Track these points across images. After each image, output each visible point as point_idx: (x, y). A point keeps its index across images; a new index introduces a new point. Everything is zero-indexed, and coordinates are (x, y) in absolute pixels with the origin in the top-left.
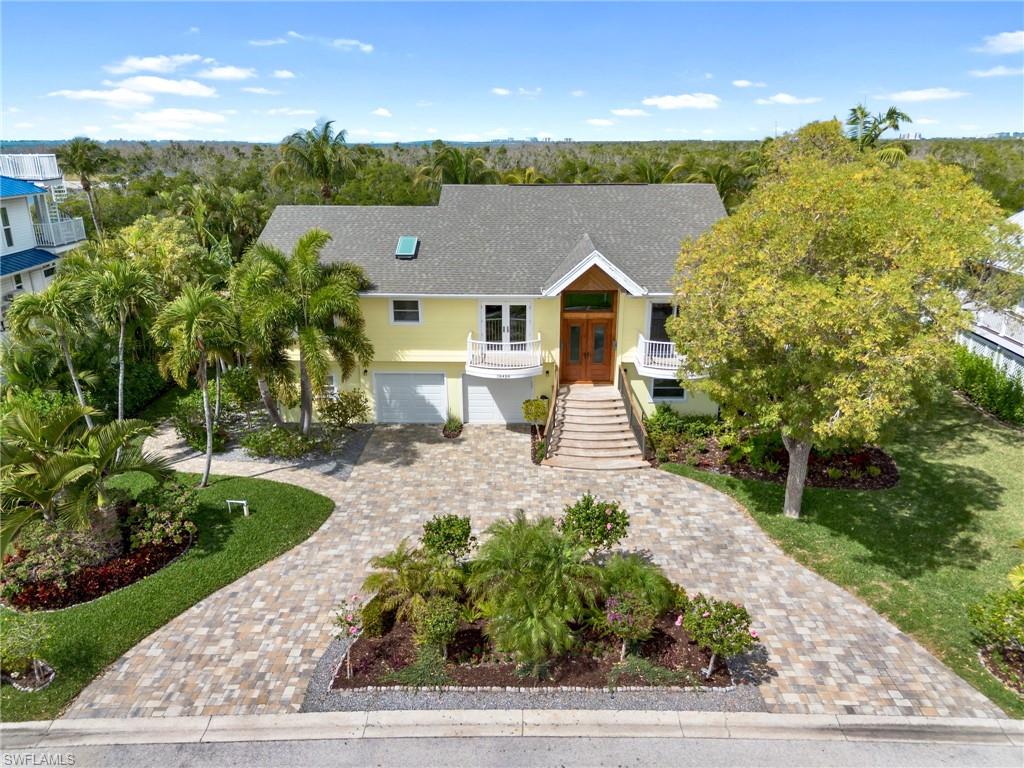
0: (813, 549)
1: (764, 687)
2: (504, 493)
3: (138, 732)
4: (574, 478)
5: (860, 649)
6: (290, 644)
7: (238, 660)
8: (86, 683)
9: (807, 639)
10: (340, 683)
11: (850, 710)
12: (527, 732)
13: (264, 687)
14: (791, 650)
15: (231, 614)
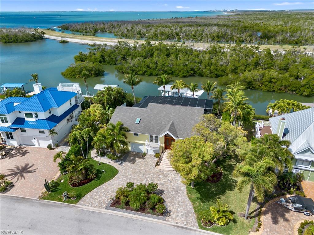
0: (191, 194)
1: (167, 217)
2: (147, 173)
3: (85, 208)
4: (160, 171)
5: (186, 214)
6: (106, 198)
7: (99, 199)
8: (80, 200)
9: (179, 211)
10: (111, 206)
11: (177, 223)
12: (132, 218)
13: (101, 205)
14: (175, 212)
15: (99, 191)
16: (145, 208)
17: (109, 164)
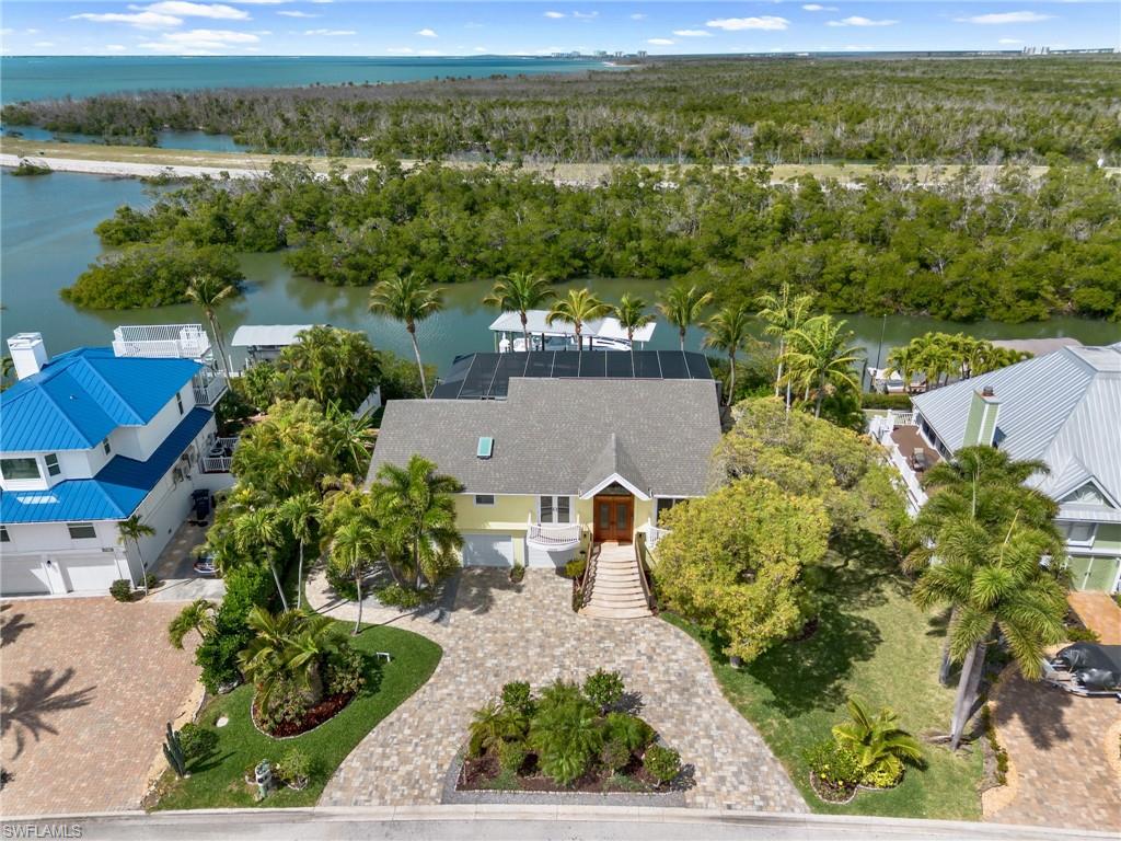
0: (741, 693)
1: (688, 792)
2: (552, 640)
3: (360, 815)
4: (600, 626)
5: (747, 768)
6: (429, 761)
7: (403, 770)
8: (325, 785)
9: (719, 760)
10: (460, 787)
11: (729, 807)
12: (559, 818)
13: (420, 788)
14: (709, 768)
15: (394, 738)
16: (595, 773)
17: (393, 624)
